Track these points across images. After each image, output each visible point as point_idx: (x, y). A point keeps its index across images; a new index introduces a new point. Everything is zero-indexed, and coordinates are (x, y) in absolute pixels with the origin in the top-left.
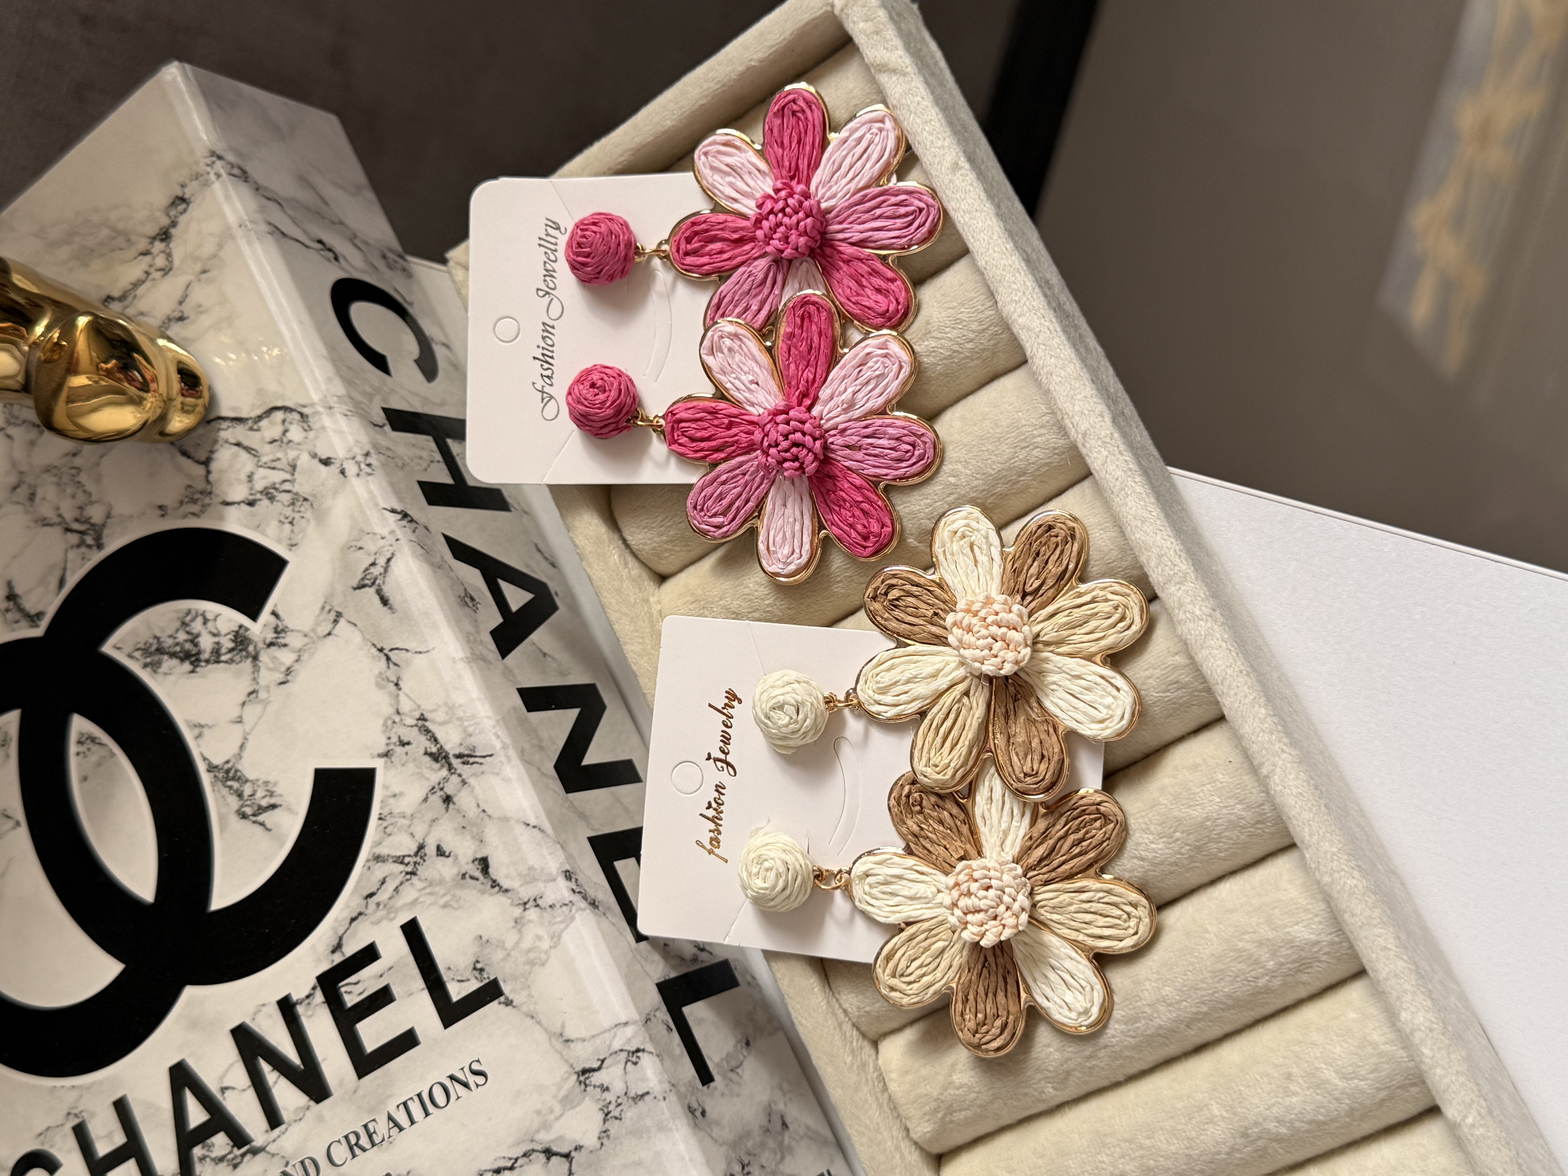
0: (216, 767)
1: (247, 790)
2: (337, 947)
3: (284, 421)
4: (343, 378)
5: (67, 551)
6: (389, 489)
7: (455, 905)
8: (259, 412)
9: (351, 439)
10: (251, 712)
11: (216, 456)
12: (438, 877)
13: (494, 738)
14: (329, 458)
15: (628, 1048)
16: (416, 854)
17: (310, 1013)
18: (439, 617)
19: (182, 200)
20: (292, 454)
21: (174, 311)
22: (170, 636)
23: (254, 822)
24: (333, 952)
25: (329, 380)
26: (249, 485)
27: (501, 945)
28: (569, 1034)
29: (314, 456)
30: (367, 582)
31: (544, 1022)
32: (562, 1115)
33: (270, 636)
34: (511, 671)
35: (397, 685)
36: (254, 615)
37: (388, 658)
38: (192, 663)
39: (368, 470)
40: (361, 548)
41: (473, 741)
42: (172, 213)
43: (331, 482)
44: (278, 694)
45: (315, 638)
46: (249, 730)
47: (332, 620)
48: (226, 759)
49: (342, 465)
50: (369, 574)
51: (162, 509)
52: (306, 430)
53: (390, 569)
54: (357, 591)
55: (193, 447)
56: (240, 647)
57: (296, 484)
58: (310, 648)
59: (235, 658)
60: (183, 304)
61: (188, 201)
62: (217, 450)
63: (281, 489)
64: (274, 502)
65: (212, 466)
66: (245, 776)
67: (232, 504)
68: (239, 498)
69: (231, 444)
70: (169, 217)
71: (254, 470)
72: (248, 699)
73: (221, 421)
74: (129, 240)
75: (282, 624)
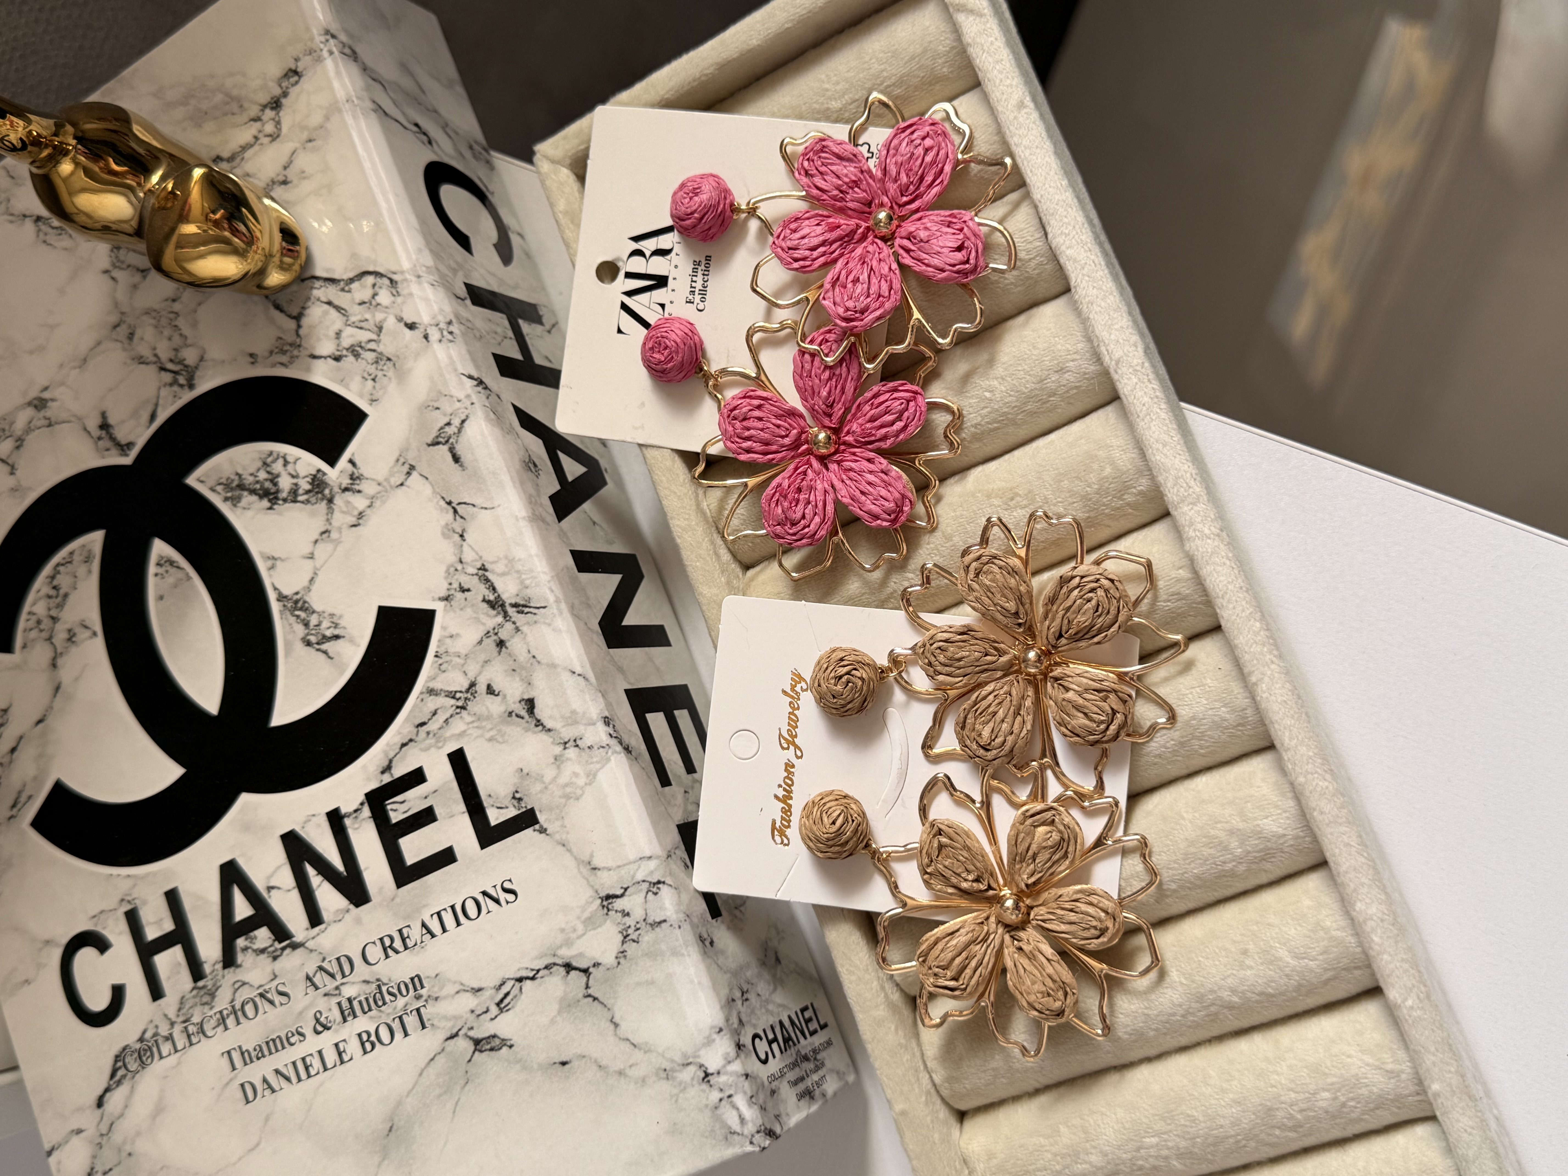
0: (286, 597)
1: (314, 620)
2: (388, 768)
3: (374, 285)
4: (431, 251)
5: (159, 388)
6: (467, 357)
7: (500, 740)
8: (351, 275)
9: (436, 307)
10: (323, 550)
11: (307, 312)
12: (486, 713)
13: (548, 592)
14: (414, 323)
15: (650, 879)
16: (467, 691)
17: (356, 826)
18: (506, 478)
19: (295, 72)
20: (379, 316)
21: (278, 175)
22: (252, 475)
23: (318, 650)
24: (383, 772)
25: (420, 250)
26: (337, 341)
27: (540, 778)
28: (596, 862)
29: (400, 320)
30: (440, 440)
31: (574, 850)
32: (584, 934)
33: (346, 482)
34: (565, 534)
35: (462, 536)
36: (332, 463)
37: (455, 511)
38: (270, 501)
39: (450, 337)
40: (438, 408)
41: (529, 592)
42: (284, 84)
43: (414, 345)
44: (349, 535)
45: (388, 487)
46: (319, 566)
47: (405, 472)
48: (295, 591)
49: (426, 330)
50: (443, 432)
51: (253, 357)
52: (394, 296)
53: (463, 429)
54: (431, 447)
55: (287, 302)
56: (316, 490)
57: (381, 344)
58: (383, 496)
59: (311, 499)
60: (288, 169)
61: (300, 74)
62: (309, 307)
63: (367, 348)
64: (359, 359)
65: (303, 321)
66: (312, 608)
67: (319, 357)
68: (326, 354)
69: (322, 302)
70: (281, 87)
71: (342, 328)
72: (320, 538)
73: (315, 280)
74: (241, 105)
75: (358, 472)
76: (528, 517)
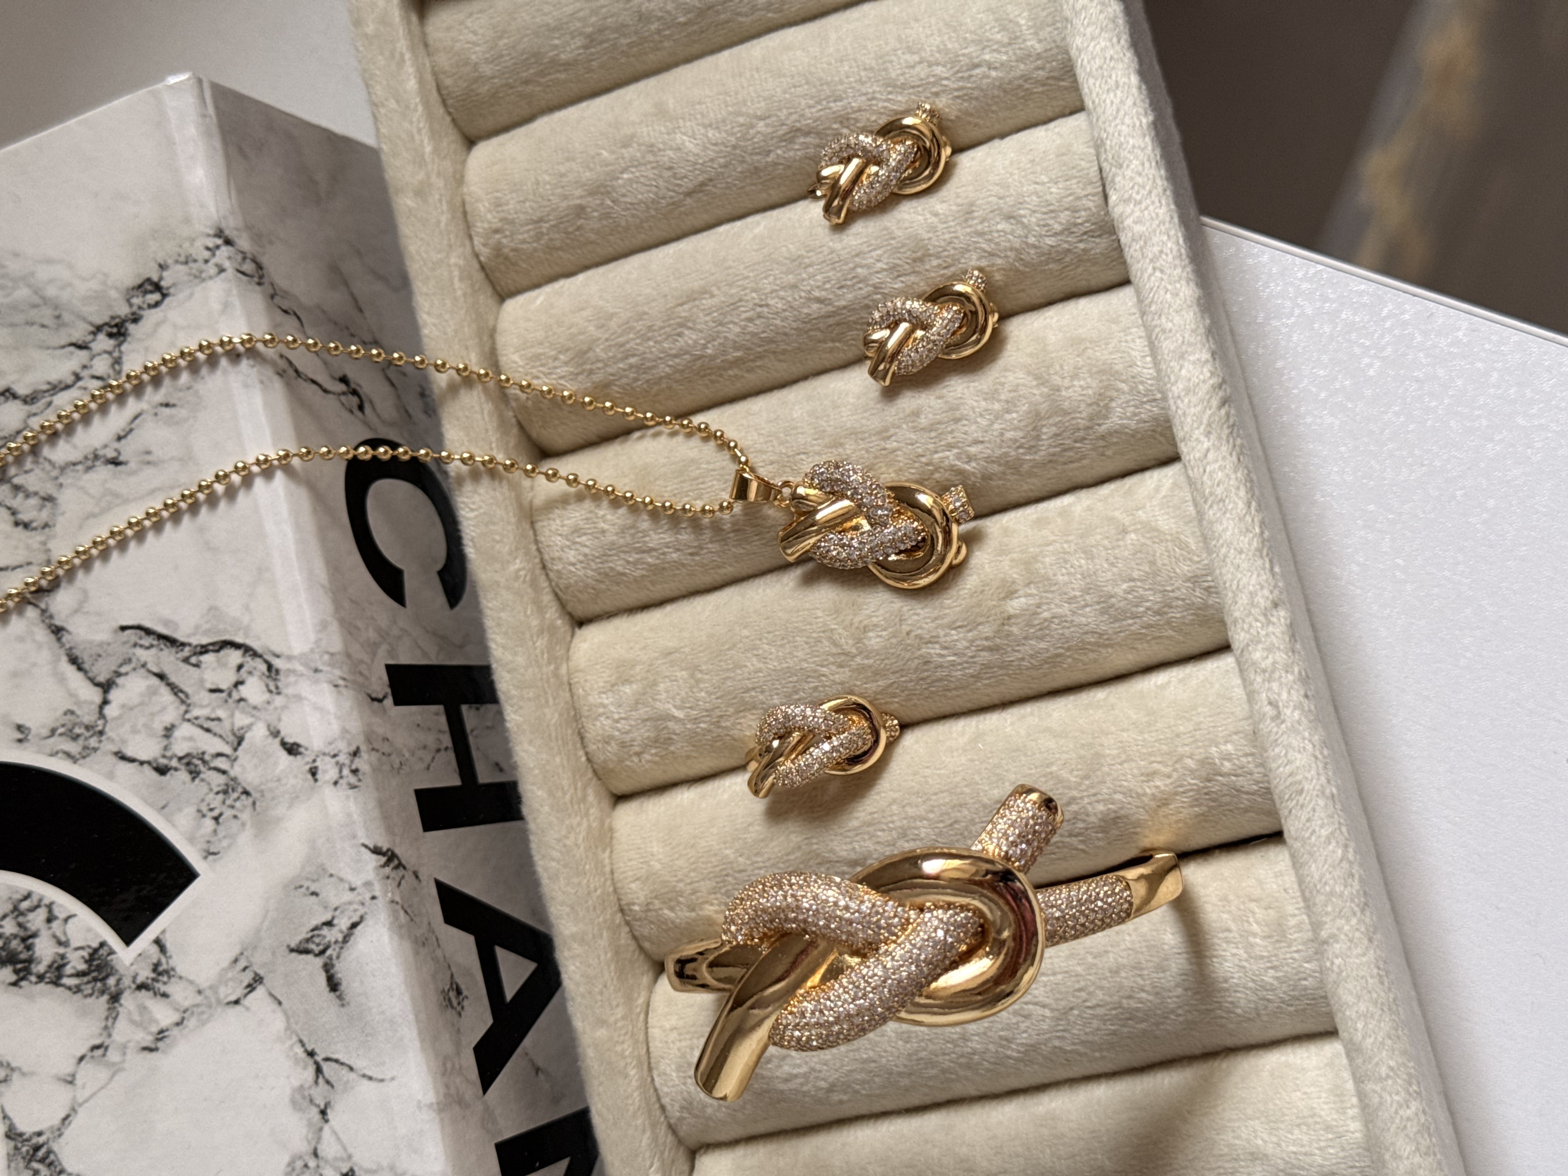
0: (19, 1136)
3: (240, 667)
4: (342, 622)
8: (205, 641)
10: (90, 1075)
11: (123, 681)
14: (298, 745)
19: (157, 287)
20: (241, 719)
21: (106, 446)
25: (323, 626)
26: (165, 742)
29: (275, 734)
30: (312, 946)
33: (145, 974)
34: (491, 1114)
35: (323, 1113)
36: (128, 937)
37: (319, 1070)
38: (16, 972)
39: (353, 780)
40: (315, 894)
42: (136, 301)
43: (292, 781)
44: (138, 1063)
45: (213, 1000)
46: (80, 1100)
47: (245, 983)
48: (37, 1129)
49: (314, 761)
50: (319, 936)
51: (22, 732)
52: (270, 691)
53: (352, 938)
54: (294, 954)
55: (91, 656)
56: (95, 974)
57: (236, 764)
58: (203, 1013)
59: (83, 987)
60: (123, 441)
61: (165, 291)
62: (126, 674)
63: (212, 765)
64: (197, 781)
65: (113, 695)
66: (60, 1164)
67: (132, 760)
68: (144, 757)
69: (149, 671)
70: (131, 305)
71: (177, 723)
72: (90, 1054)
73: (142, 633)
74: (58, 317)
75: (167, 963)
76: (438, 1104)
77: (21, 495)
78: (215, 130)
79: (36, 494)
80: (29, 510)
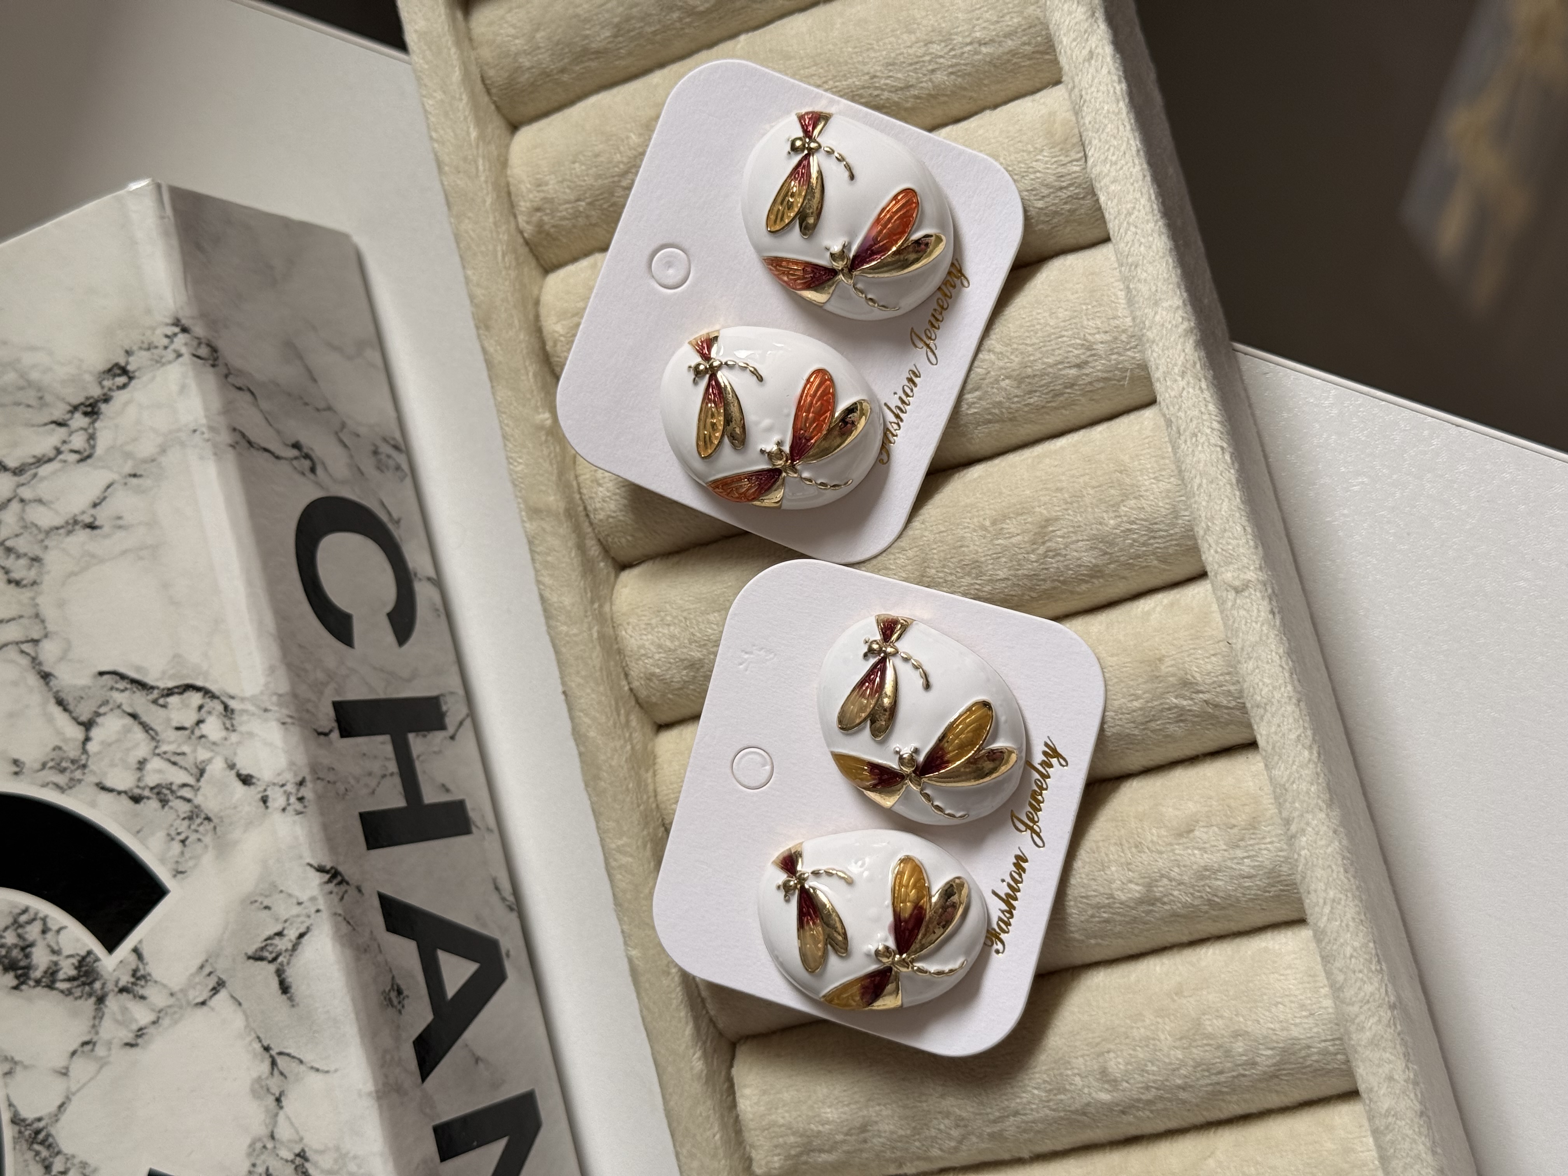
0: (23, 1120)
1: (58, 1165)
3: (200, 708)
4: (289, 665)
6: (319, 834)
8: (170, 684)
9: (282, 761)
10: (81, 1068)
11: (102, 720)
14: (251, 776)
18: (351, 1030)
19: (124, 371)
20: (202, 754)
21: (83, 512)
25: (272, 670)
26: (138, 774)
29: (232, 766)
30: (266, 954)
33: (125, 979)
34: (429, 1100)
35: (278, 1100)
36: (111, 946)
37: (274, 1063)
38: (17, 977)
39: (299, 806)
40: (267, 908)
42: (107, 383)
43: (247, 808)
44: (121, 1057)
45: (184, 1003)
46: (73, 1089)
47: (211, 987)
48: (37, 1115)
49: (265, 790)
50: (271, 945)
51: (18, 766)
52: (227, 729)
53: (300, 947)
54: (251, 961)
55: (75, 699)
56: (83, 979)
57: (199, 793)
58: (175, 1013)
59: (74, 990)
60: (98, 507)
61: (131, 375)
62: (105, 714)
63: (180, 793)
64: (166, 808)
65: (95, 733)
66: (58, 1146)
67: (111, 790)
68: (121, 788)
69: (124, 712)
70: (103, 387)
71: (148, 757)
72: (80, 1049)
73: (118, 678)
74: (41, 398)
75: (144, 969)
76: (377, 1092)
77: (13, 556)
78: (172, 230)
79: (25, 555)
80: (19, 568)
